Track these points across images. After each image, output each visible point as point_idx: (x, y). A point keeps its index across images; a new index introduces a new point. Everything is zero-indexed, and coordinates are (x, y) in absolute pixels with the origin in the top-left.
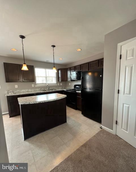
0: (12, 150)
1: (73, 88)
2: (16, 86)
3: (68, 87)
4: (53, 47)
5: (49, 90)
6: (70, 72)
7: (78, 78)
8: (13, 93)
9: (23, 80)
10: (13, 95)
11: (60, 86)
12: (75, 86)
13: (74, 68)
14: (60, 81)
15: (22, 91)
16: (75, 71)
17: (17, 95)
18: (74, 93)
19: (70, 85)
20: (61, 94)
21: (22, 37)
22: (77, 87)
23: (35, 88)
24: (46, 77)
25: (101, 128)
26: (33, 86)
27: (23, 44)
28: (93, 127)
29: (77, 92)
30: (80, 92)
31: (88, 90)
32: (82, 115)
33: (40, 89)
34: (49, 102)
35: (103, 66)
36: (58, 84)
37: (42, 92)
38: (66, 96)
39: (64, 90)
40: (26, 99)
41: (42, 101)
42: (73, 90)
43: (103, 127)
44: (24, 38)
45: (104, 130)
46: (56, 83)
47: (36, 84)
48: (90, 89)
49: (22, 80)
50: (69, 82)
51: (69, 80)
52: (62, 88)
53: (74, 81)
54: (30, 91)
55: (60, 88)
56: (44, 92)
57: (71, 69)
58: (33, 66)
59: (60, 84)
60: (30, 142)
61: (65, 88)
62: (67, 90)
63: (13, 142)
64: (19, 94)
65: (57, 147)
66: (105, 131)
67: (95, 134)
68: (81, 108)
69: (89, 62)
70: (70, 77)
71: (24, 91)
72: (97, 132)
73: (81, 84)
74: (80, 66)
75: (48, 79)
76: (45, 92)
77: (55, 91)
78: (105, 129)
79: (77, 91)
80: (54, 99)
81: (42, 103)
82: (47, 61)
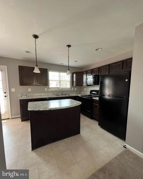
0: (17, 161)
1: (89, 94)
2: (30, 90)
3: (83, 93)
4: (69, 47)
5: (62, 95)
6: (86, 76)
7: (96, 83)
8: (26, 97)
9: (37, 83)
10: (26, 98)
11: (74, 91)
12: (91, 91)
13: (92, 72)
14: (75, 86)
15: (35, 95)
16: (92, 75)
17: (30, 98)
18: (89, 99)
19: (85, 90)
20: (75, 101)
21: (36, 37)
22: (93, 92)
23: (48, 92)
24: (60, 81)
25: (125, 147)
26: (46, 89)
27: (36, 45)
28: (113, 144)
29: (93, 99)
30: (97, 99)
31: (107, 97)
32: (99, 127)
33: (53, 93)
34: (61, 109)
35: (131, 67)
36: (73, 89)
37: (55, 96)
38: (81, 104)
39: (79, 95)
40: (36, 104)
41: (52, 108)
42: (88, 96)
43: (127, 146)
44: (37, 38)
45: (129, 151)
46: (70, 87)
47: (49, 88)
48: (109, 96)
49: (35, 83)
50: (85, 87)
51: (85, 84)
52: (77, 94)
53: (90, 85)
54: (43, 95)
55: (74, 93)
56: (56, 96)
57: (87, 72)
58: (47, 69)
59: (74, 89)
60: (37, 153)
61: (79, 94)
62: (81, 96)
63: (20, 151)
64: (31, 98)
65: (67, 166)
66: (131, 152)
67: (117, 155)
68: (98, 118)
69: (110, 63)
70: (86, 81)
71: (37, 95)
72: (119, 152)
73: (100, 90)
74: (98, 69)
75: (61, 83)
76: (58, 96)
77: (69, 96)
78: (131, 150)
79: (94, 97)
80: (67, 107)
81: (53, 110)
82: (62, 64)
